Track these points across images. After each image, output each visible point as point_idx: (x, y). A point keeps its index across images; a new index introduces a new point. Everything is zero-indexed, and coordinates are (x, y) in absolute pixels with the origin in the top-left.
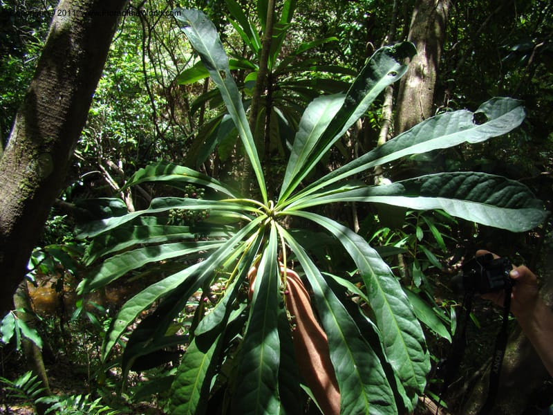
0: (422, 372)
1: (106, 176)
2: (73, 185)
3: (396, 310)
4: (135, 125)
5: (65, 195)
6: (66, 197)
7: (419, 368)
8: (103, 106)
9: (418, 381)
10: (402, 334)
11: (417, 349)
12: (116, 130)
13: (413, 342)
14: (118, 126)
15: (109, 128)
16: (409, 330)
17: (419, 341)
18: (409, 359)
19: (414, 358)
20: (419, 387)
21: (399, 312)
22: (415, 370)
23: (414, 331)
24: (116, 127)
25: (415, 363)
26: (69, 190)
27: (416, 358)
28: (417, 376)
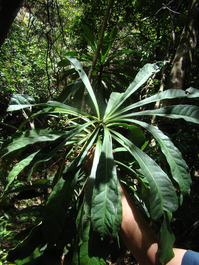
0: (188, 184)
1: (23, 112)
2: (7, 115)
3: (173, 155)
4: (39, 90)
5: (3, 120)
6: (4, 121)
7: (186, 182)
8: (26, 79)
9: (187, 189)
10: (177, 166)
11: (185, 173)
12: (31, 91)
13: (183, 169)
14: (32, 89)
15: (27, 90)
16: (180, 164)
17: (185, 169)
18: (182, 178)
19: (184, 177)
20: (187, 191)
21: (175, 156)
22: (185, 183)
23: (183, 164)
24: (31, 90)
25: (184, 180)
26: (5, 117)
27: (185, 177)
28: (186, 186)
